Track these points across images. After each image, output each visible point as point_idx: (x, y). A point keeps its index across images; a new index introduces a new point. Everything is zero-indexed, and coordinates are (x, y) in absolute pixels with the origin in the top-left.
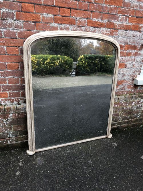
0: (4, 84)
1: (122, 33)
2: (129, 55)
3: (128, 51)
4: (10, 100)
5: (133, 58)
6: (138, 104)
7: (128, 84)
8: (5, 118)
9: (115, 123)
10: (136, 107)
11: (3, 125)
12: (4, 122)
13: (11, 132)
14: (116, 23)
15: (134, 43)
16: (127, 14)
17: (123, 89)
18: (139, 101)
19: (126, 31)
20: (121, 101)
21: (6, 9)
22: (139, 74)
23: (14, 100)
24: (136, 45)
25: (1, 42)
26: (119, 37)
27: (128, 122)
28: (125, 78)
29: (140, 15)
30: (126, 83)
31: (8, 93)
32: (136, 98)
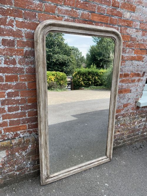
0: (24, 118)
1: (128, 63)
2: (133, 81)
3: (133, 78)
4: (28, 131)
5: (137, 84)
6: (140, 123)
7: (132, 106)
8: (24, 150)
9: (121, 141)
10: (138, 126)
11: (21, 157)
12: (23, 154)
13: (29, 162)
14: (124, 55)
15: (137, 71)
16: (133, 47)
17: (127, 111)
18: (141, 121)
19: (132, 61)
20: (126, 122)
21: (29, 48)
22: (141, 97)
23: (33, 131)
24: (139, 72)
25: (23, 78)
26: (126, 67)
27: (131, 140)
28: (129, 101)
29: (143, 47)
30: (130, 106)
31: (27, 125)
32: (138, 118)
